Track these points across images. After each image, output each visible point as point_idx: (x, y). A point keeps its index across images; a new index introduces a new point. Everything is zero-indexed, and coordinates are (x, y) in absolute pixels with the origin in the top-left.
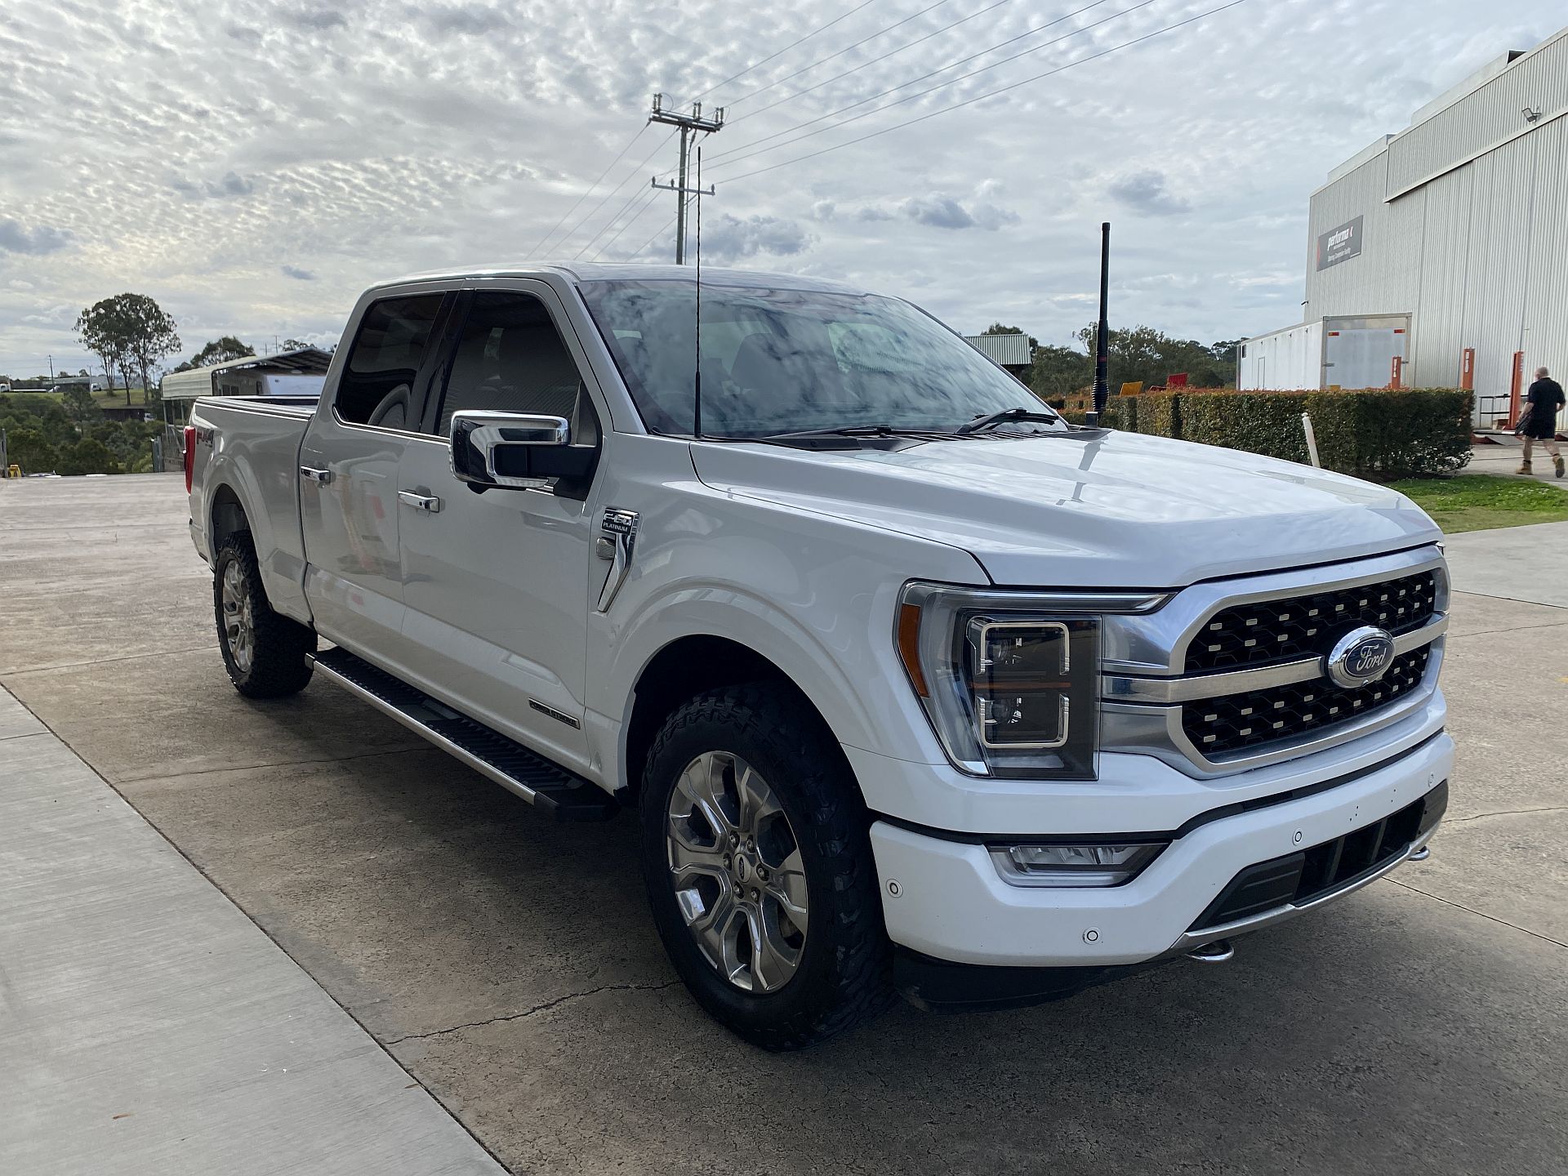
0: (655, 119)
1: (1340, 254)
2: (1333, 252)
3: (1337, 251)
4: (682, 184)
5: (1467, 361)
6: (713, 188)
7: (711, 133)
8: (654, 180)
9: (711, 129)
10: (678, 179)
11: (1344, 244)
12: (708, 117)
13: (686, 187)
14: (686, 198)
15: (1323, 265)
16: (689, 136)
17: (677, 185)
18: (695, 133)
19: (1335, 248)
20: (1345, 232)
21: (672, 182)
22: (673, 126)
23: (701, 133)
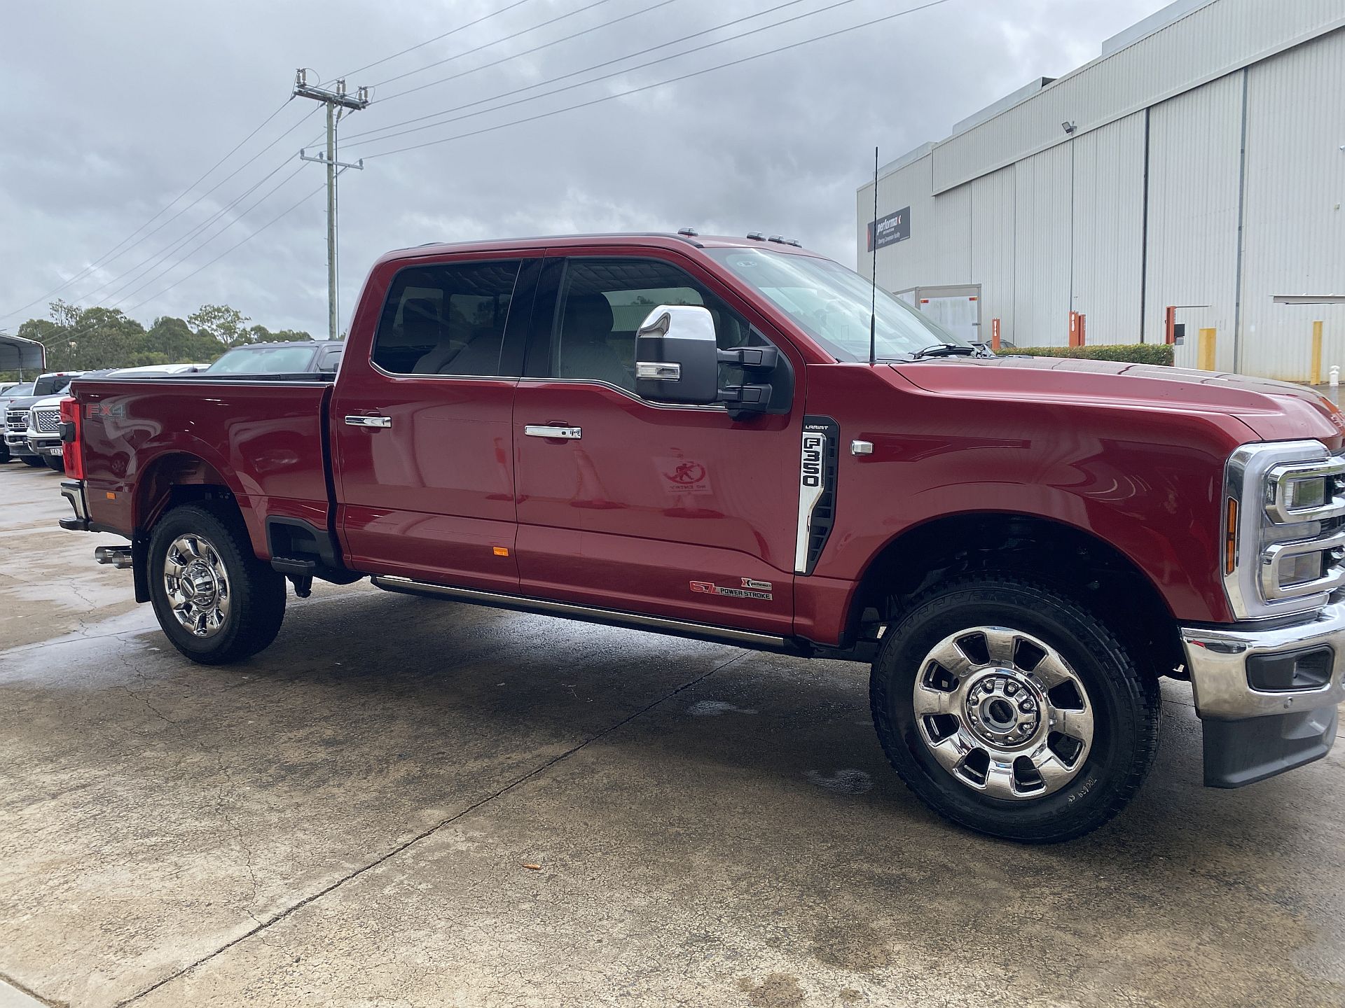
0: (300, 93)
1: (891, 238)
2: (882, 236)
3: (888, 235)
4: (330, 158)
5: (1073, 322)
6: (361, 162)
7: (356, 111)
8: (302, 152)
9: (354, 106)
10: (326, 153)
11: (893, 229)
12: (352, 94)
13: (334, 160)
14: (335, 171)
15: (874, 245)
16: (336, 111)
17: (325, 158)
18: (341, 110)
19: (884, 233)
20: (893, 220)
21: (321, 155)
22: (317, 101)
23: (346, 110)
